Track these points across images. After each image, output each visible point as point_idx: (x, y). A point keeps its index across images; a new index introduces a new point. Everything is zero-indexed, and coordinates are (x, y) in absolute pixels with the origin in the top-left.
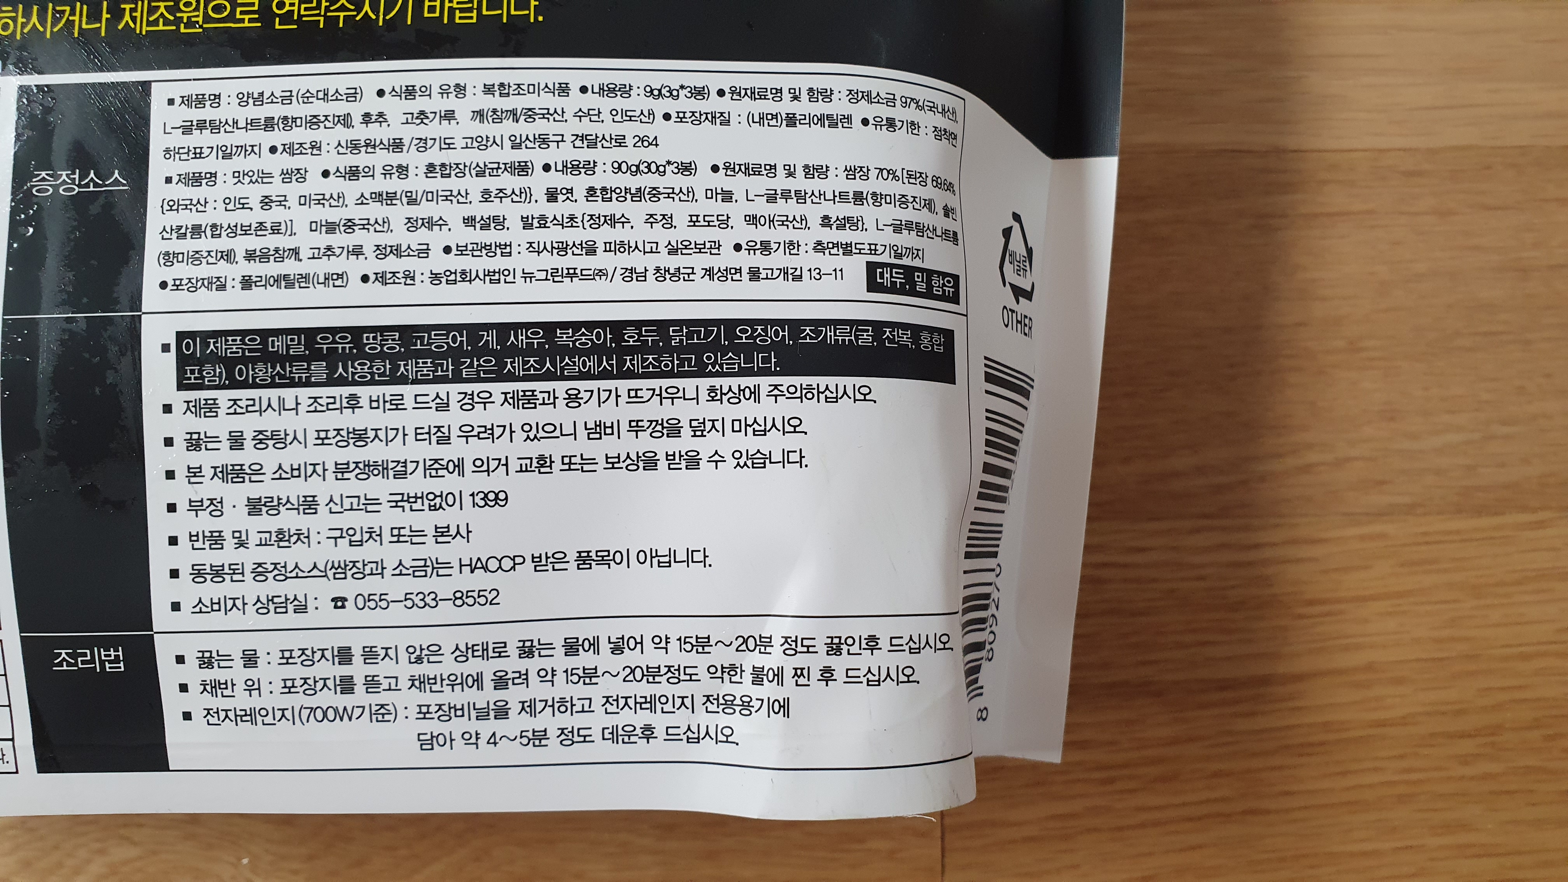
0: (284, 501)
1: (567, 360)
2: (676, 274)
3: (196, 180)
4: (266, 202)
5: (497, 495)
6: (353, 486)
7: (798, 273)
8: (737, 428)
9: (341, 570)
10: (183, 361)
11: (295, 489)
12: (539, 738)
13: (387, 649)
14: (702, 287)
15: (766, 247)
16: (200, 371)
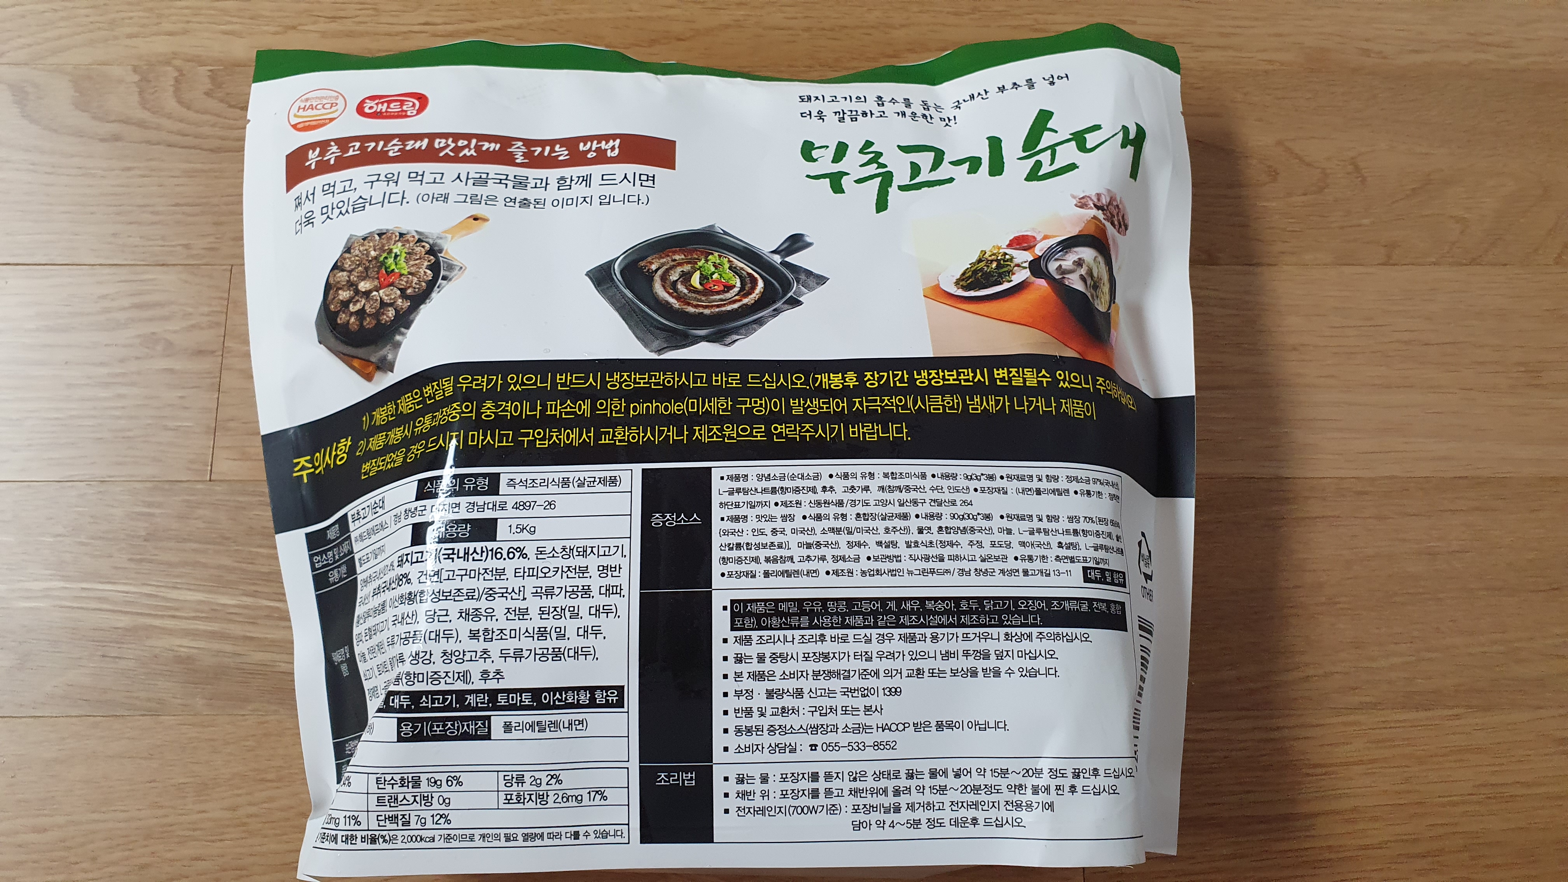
0: (786, 691)
1: (931, 617)
2: (986, 572)
3: (736, 519)
4: (774, 532)
5: (896, 689)
6: (822, 683)
7: (1048, 572)
8: (1020, 655)
9: (815, 729)
10: (734, 615)
11: (791, 685)
12: (916, 823)
13: (838, 773)
14: (999, 579)
15: (1030, 558)
16: (743, 621)
